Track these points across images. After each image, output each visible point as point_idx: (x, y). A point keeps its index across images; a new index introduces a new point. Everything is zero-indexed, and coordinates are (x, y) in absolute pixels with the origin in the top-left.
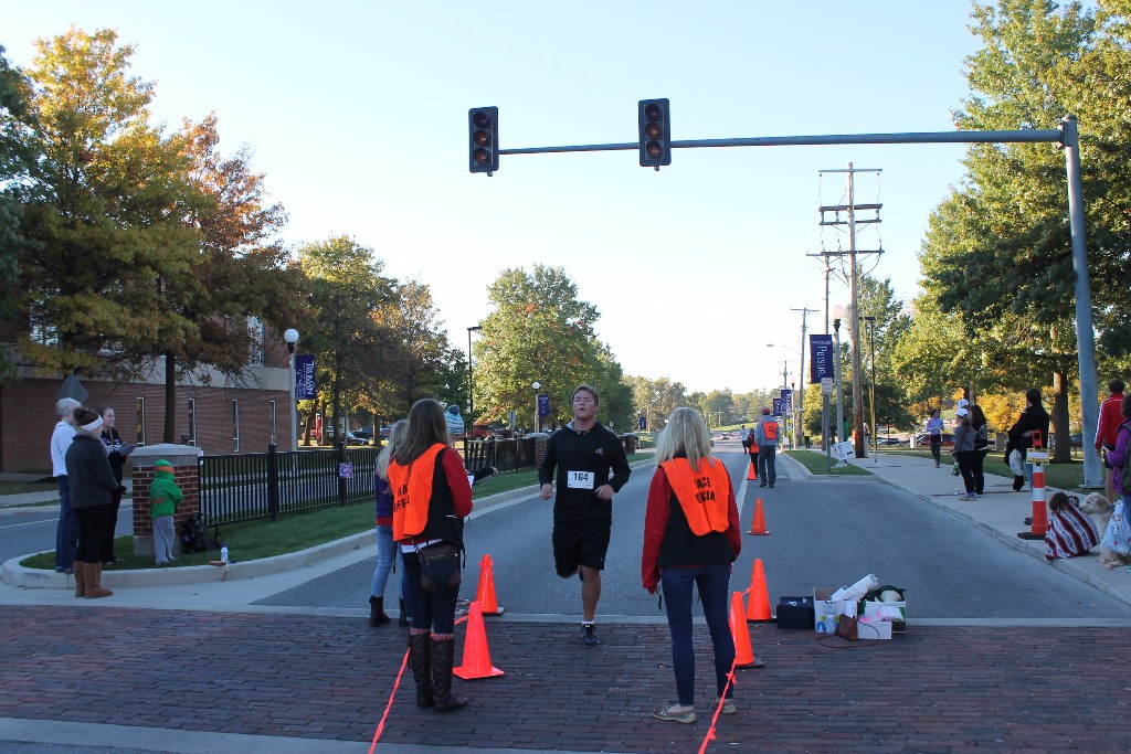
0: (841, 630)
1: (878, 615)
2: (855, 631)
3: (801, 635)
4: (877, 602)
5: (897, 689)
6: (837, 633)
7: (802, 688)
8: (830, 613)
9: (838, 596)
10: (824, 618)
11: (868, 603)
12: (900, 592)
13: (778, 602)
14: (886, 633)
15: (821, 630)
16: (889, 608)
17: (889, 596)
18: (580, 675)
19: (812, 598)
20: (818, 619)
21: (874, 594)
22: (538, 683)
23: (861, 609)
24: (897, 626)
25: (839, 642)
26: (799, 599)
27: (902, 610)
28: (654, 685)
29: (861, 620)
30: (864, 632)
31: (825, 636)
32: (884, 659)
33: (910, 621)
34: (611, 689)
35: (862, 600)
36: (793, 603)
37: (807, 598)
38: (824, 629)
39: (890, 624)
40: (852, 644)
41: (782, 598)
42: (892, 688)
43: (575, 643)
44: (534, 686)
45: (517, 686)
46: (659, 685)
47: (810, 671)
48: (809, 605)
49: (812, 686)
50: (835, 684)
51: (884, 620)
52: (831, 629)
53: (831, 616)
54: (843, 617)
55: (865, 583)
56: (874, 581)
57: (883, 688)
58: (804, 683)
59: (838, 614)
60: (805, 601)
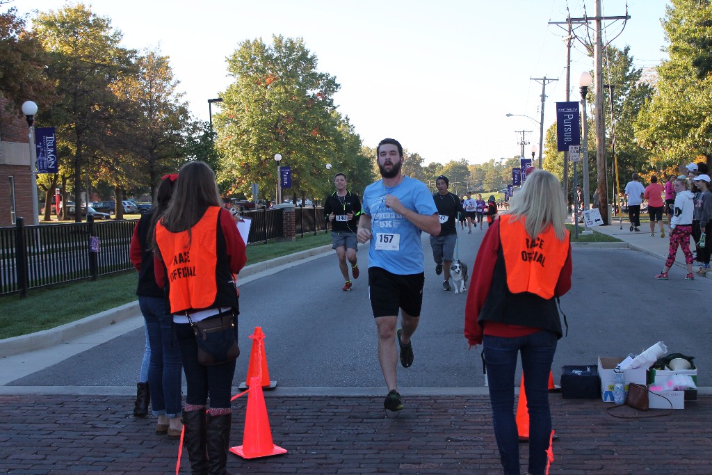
0: (631, 399)
1: (670, 384)
2: (645, 399)
3: (588, 405)
4: (667, 371)
5: (704, 462)
6: (626, 403)
7: (602, 462)
8: (618, 382)
9: (626, 364)
10: (612, 388)
11: (658, 372)
12: (690, 359)
13: (561, 372)
14: (679, 402)
15: (609, 400)
16: (679, 378)
17: (679, 363)
18: (366, 452)
19: (596, 367)
20: (605, 387)
21: (663, 363)
22: (324, 461)
23: (650, 377)
24: (690, 394)
25: (630, 413)
26: (582, 368)
27: (694, 378)
28: (447, 461)
29: (650, 389)
30: (655, 402)
31: (613, 406)
32: (684, 430)
33: (702, 390)
34: (401, 466)
35: (651, 368)
36: (578, 372)
37: (591, 367)
38: (612, 398)
39: (683, 393)
40: (643, 415)
41: (565, 367)
42: (697, 462)
43: (355, 417)
44: (319, 464)
45: (304, 466)
46: (453, 461)
47: (607, 443)
48: (594, 374)
49: (614, 459)
50: (637, 457)
51: (676, 389)
52: (619, 398)
53: (619, 386)
54: (631, 385)
55: (654, 351)
56: (663, 348)
57: (687, 461)
58: (604, 457)
59: (627, 383)
60: (589, 370)
